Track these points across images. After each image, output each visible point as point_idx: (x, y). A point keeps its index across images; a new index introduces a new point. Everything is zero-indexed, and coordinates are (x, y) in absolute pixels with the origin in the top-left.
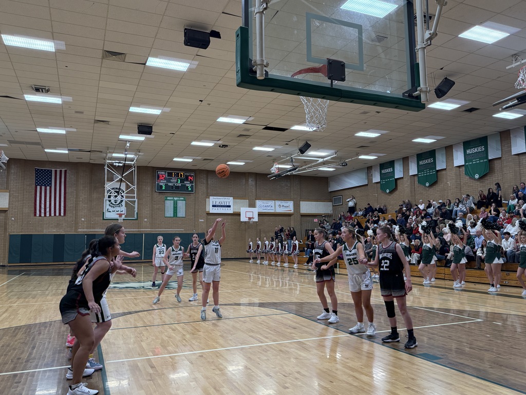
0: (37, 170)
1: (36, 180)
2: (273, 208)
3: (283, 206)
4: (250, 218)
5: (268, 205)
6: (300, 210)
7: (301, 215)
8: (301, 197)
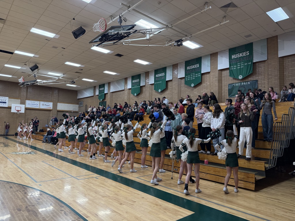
2: (38, 106)
3: (45, 105)
4: (18, 111)
5: (35, 103)
6: (57, 108)
7: (58, 111)
8: (58, 100)
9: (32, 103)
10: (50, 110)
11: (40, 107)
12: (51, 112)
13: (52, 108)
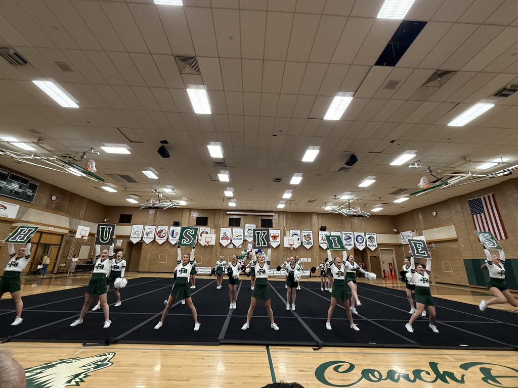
0: (469, 202)
1: (471, 210)
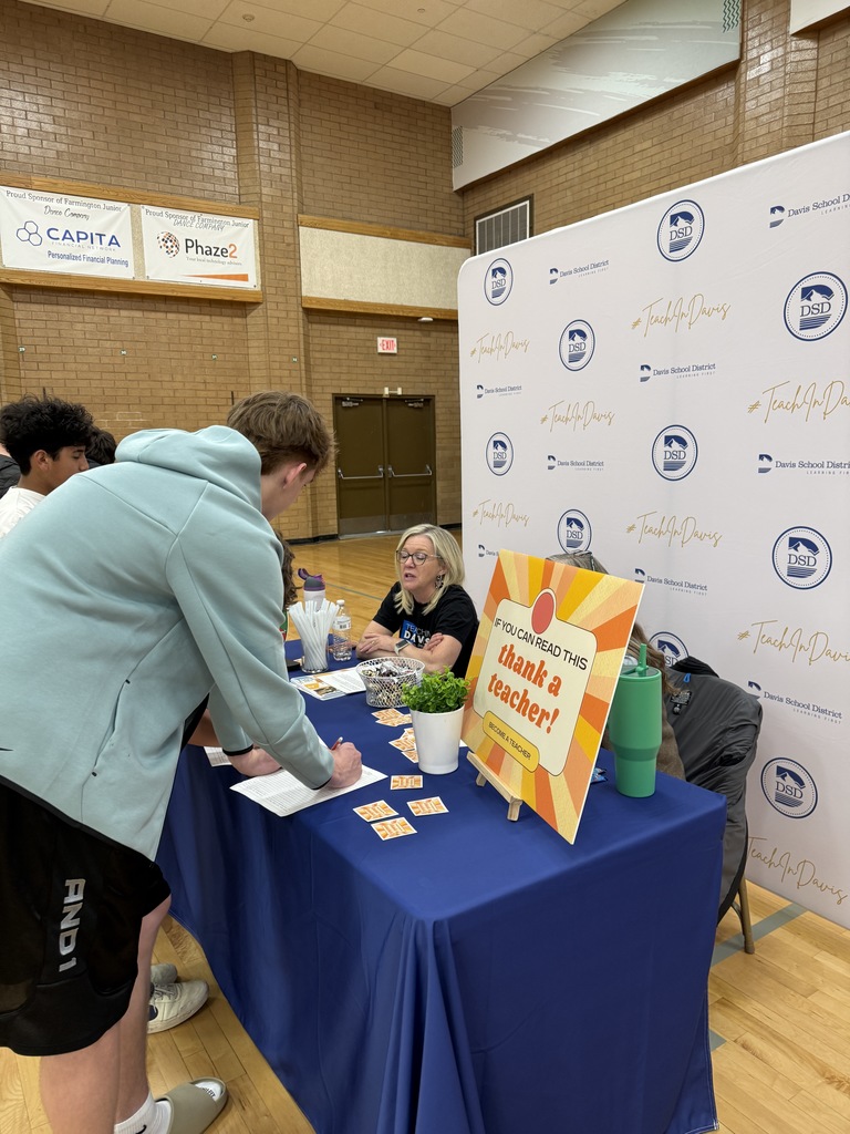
2: (125, 251)
3: (192, 244)
5: (90, 227)
6: (298, 275)
7: (308, 311)
8: (301, 203)
9: (63, 224)
10: (235, 306)
11: (140, 267)
12: (255, 317)
13: (252, 284)
